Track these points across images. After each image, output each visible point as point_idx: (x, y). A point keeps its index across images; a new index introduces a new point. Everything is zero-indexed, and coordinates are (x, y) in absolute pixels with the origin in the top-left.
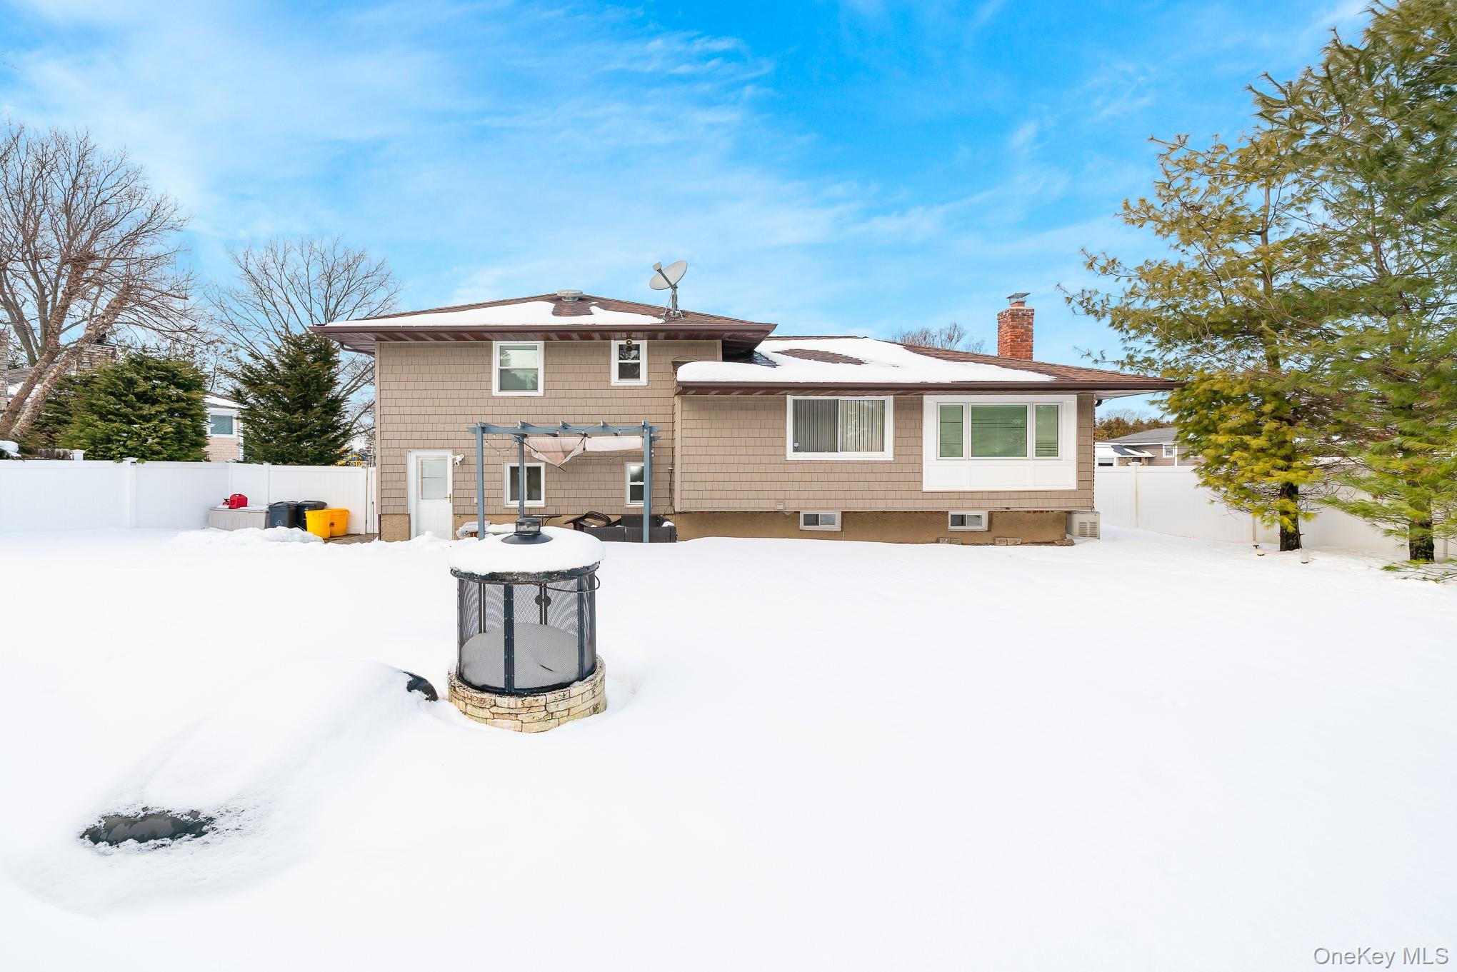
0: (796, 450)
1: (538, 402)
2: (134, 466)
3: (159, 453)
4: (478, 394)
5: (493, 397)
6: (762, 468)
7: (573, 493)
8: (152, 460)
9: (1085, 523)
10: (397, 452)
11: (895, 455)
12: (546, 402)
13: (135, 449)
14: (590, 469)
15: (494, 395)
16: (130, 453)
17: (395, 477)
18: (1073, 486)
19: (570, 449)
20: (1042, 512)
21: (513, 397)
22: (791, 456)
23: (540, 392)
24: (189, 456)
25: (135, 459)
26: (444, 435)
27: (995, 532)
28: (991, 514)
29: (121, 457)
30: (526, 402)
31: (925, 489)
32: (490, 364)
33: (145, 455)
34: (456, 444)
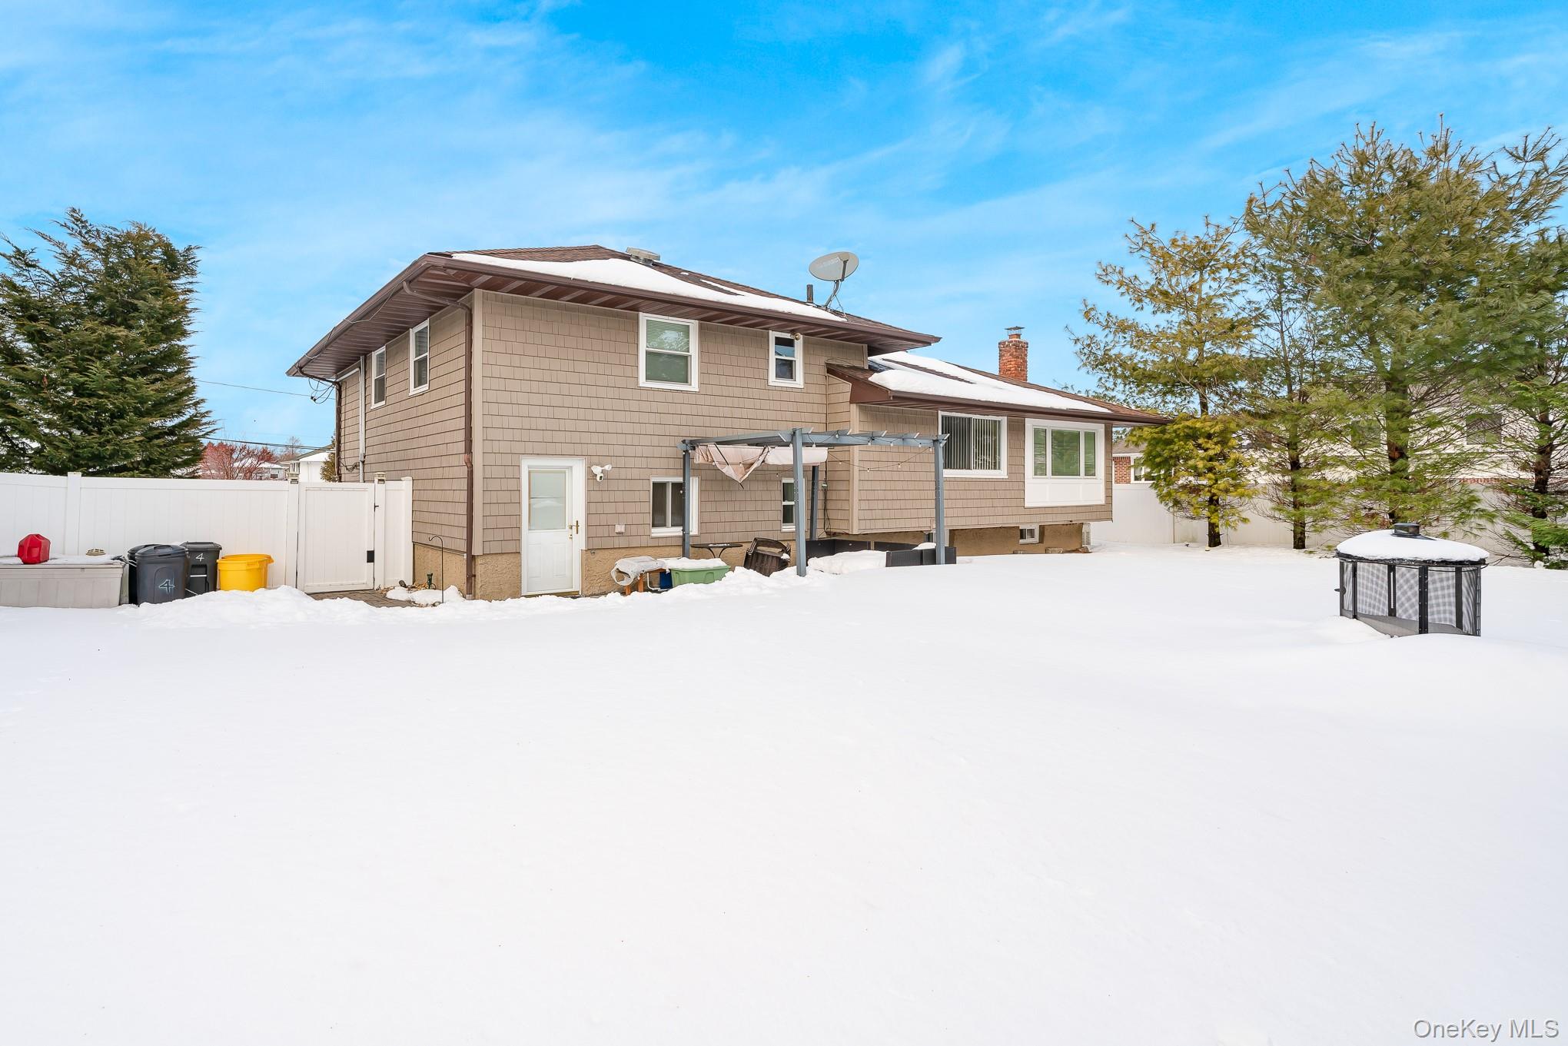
1: (691, 399)
4: (621, 382)
5: (641, 389)
6: (920, 485)
7: (728, 516)
10: (507, 459)
11: (1009, 473)
12: (701, 400)
15: (640, 385)
17: (504, 497)
18: (1103, 501)
19: (750, 461)
21: (663, 390)
23: (694, 385)
26: (576, 437)
27: (1046, 544)
28: (1042, 529)
30: (679, 398)
31: (1025, 506)
32: (636, 343)
34: (592, 450)
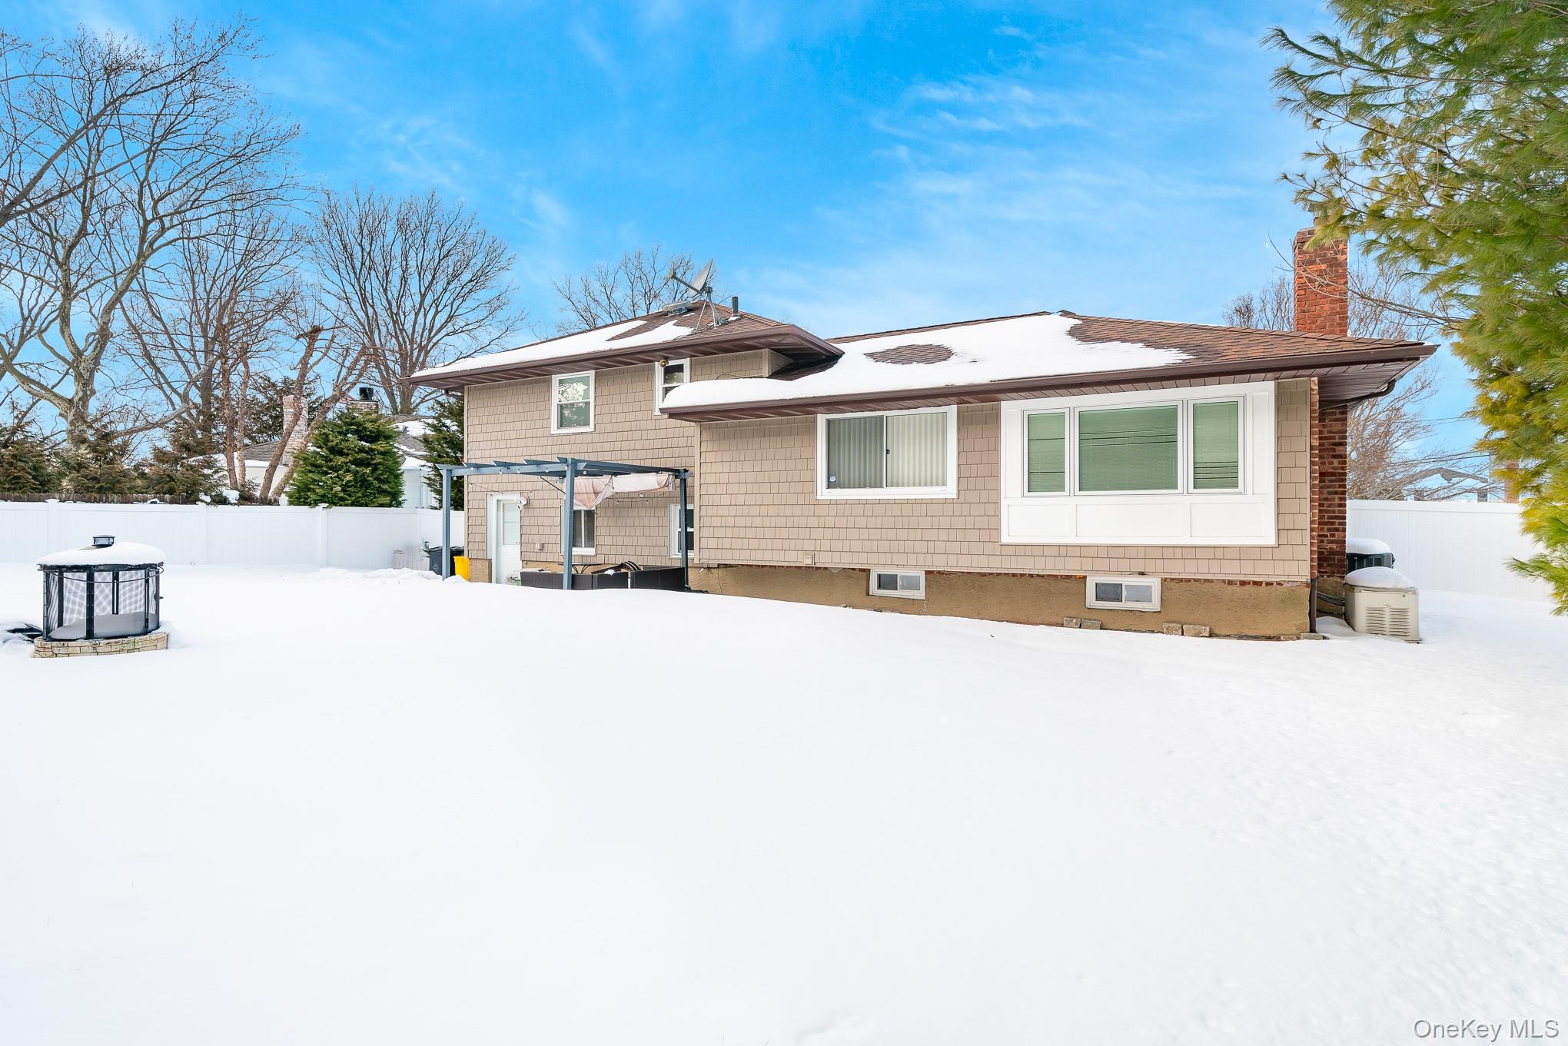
0: (830, 485)
1: (589, 438)
2: (325, 511)
3: (342, 499)
4: (540, 433)
5: (552, 435)
6: (788, 511)
7: (620, 540)
8: (341, 505)
9: (1380, 610)
10: (480, 496)
11: (960, 491)
12: (593, 438)
13: (324, 496)
14: (635, 512)
15: (552, 433)
16: (323, 499)
17: (478, 521)
18: (1271, 541)
19: (600, 489)
20: (1257, 583)
21: (569, 434)
22: (824, 493)
23: (591, 427)
24: (373, 502)
25: (326, 505)
26: (514, 478)
27: (1166, 614)
29: (316, 503)
30: (579, 438)
31: (1005, 540)
32: (549, 400)
33: (334, 501)
34: (523, 486)
